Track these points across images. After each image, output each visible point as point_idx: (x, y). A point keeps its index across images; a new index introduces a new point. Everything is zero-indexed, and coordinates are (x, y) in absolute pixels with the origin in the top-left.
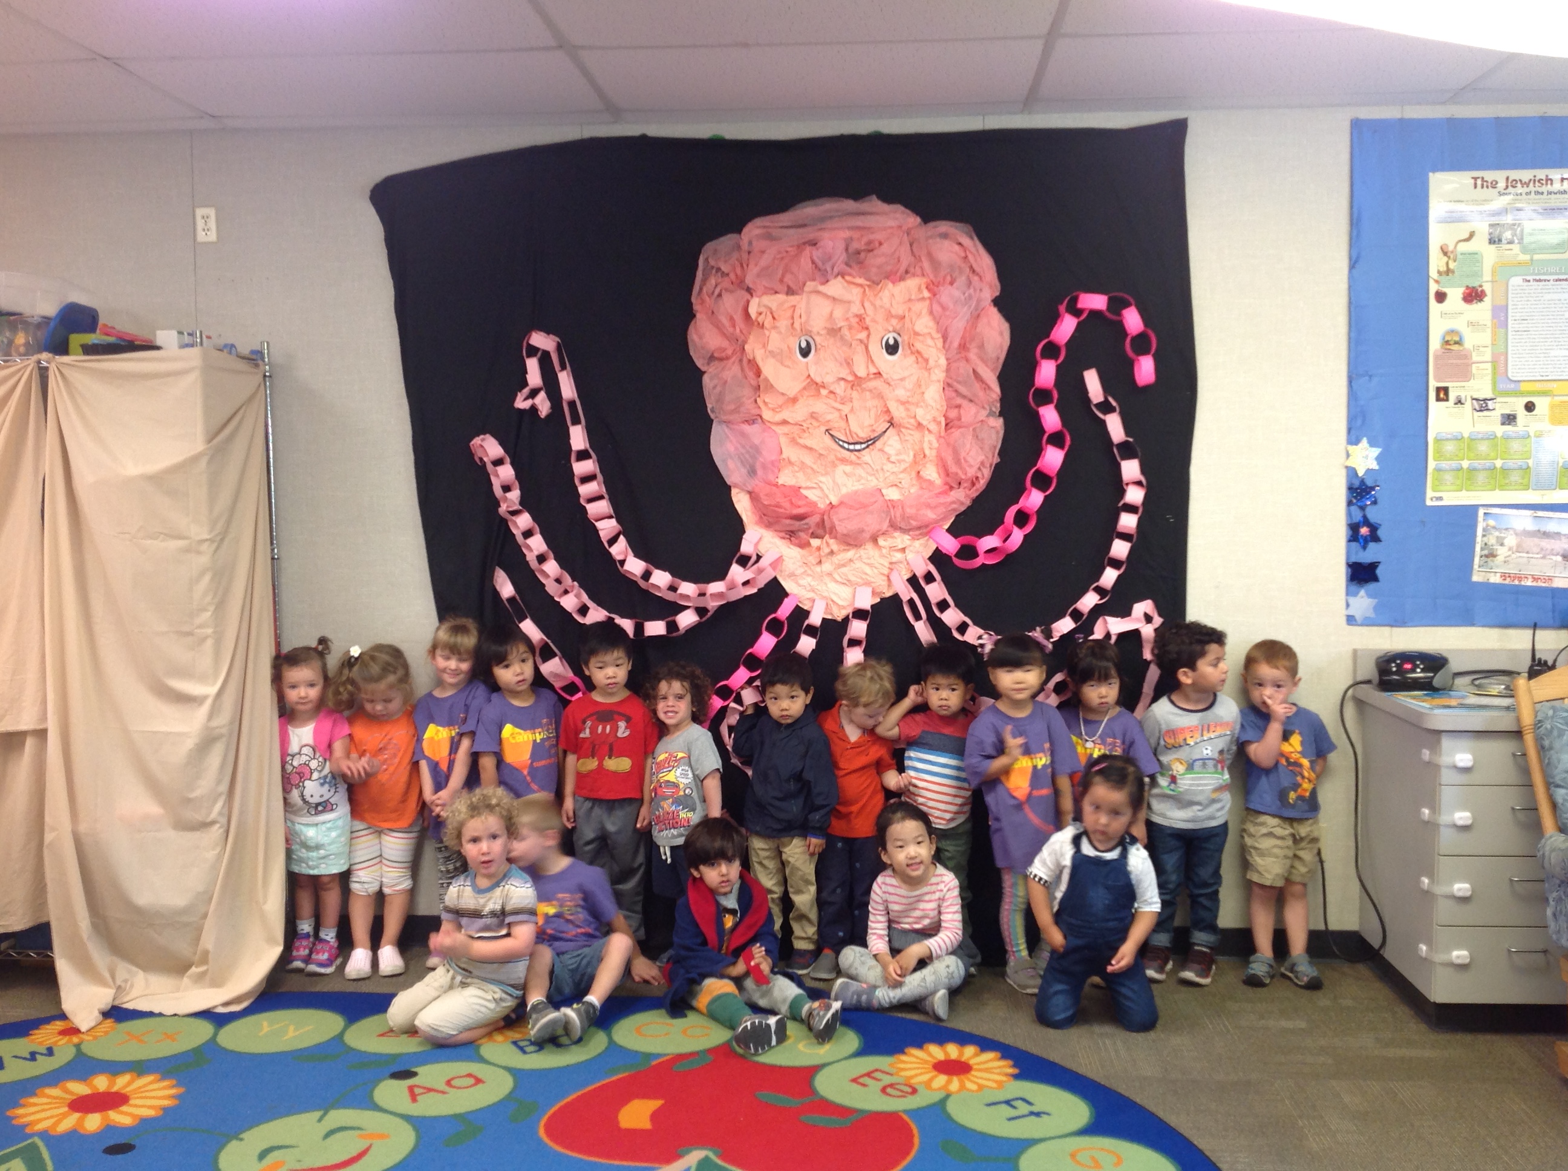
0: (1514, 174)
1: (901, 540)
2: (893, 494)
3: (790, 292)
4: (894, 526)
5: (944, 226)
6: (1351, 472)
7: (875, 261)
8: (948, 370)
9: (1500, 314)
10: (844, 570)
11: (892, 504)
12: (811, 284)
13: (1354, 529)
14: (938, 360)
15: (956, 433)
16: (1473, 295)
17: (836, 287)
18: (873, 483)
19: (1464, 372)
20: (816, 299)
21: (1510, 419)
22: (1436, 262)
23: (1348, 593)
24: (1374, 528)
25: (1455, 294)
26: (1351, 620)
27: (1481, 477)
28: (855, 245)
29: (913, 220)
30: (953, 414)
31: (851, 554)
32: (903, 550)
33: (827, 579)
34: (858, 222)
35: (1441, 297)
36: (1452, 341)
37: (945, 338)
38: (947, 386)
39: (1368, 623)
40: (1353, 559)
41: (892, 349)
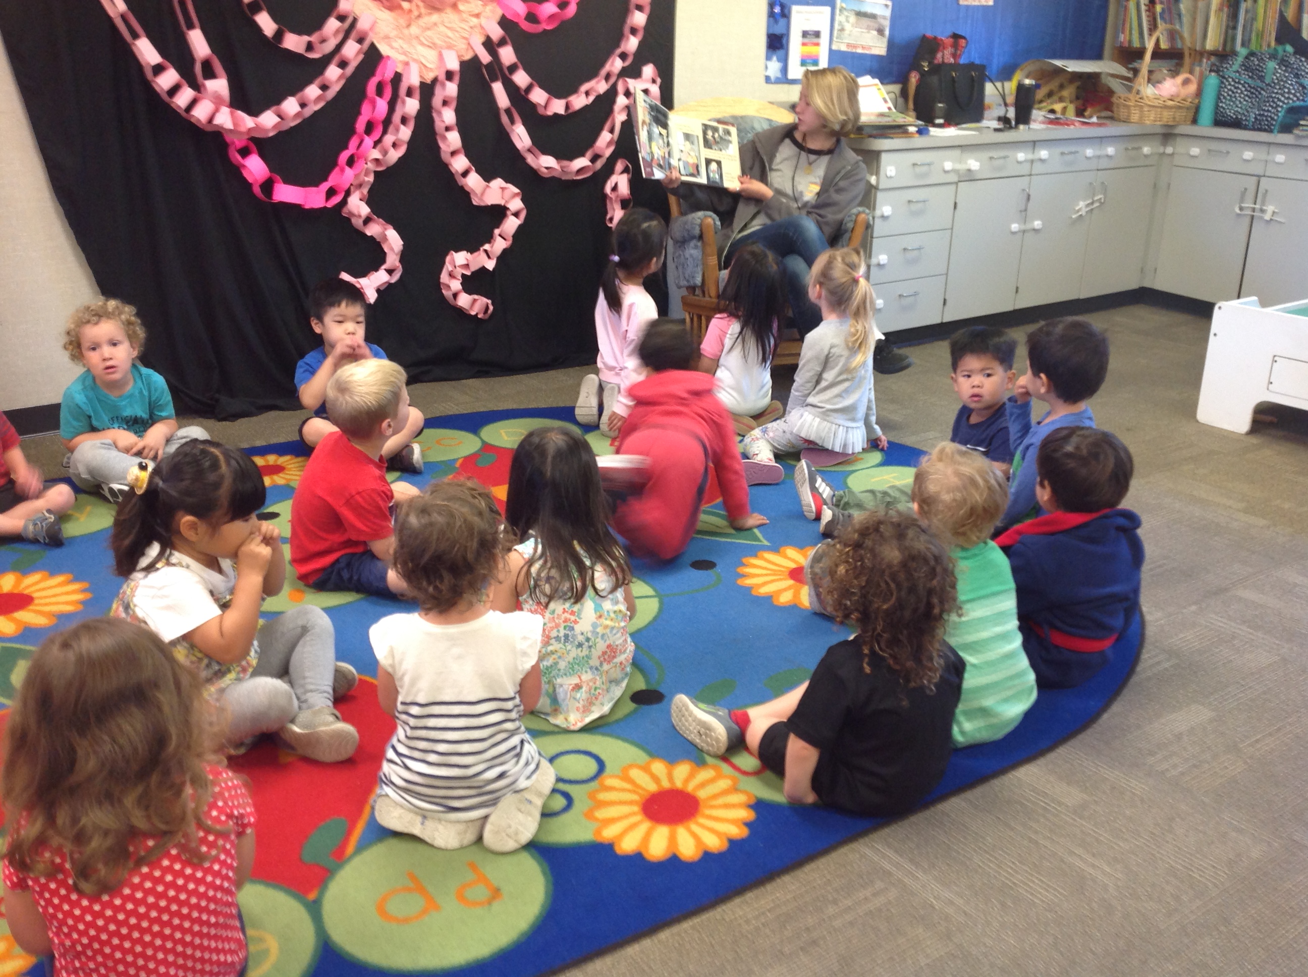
1: (476, 5)
10: (429, 33)
13: (771, 7)
23: (768, 58)
24: (783, 7)
26: (768, 79)
31: (435, 17)
32: (477, 16)
33: (415, 42)
39: (776, 81)
40: (771, 32)
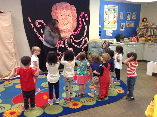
0: (109, 5)
1: (69, 33)
2: (68, 29)
3: (60, 10)
4: (69, 31)
5: (72, 6)
6: (99, 27)
7: (67, 8)
8: (73, 18)
9: (108, 16)
11: (68, 30)
12: (62, 10)
13: (99, 32)
14: (72, 17)
15: (74, 24)
16: (107, 14)
17: (64, 10)
18: (67, 28)
19: (106, 20)
20: (62, 11)
21: (109, 24)
22: (105, 12)
23: (99, 36)
24: (100, 32)
25: (106, 14)
26: (99, 38)
27: (107, 28)
28: (66, 7)
29: (70, 5)
30: (73, 22)
31: (65, 34)
34: (66, 4)
35: (105, 14)
36: (105, 18)
37: (73, 15)
38: (73, 19)
39: (100, 39)
40: (99, 34)
41: (68, 16)
